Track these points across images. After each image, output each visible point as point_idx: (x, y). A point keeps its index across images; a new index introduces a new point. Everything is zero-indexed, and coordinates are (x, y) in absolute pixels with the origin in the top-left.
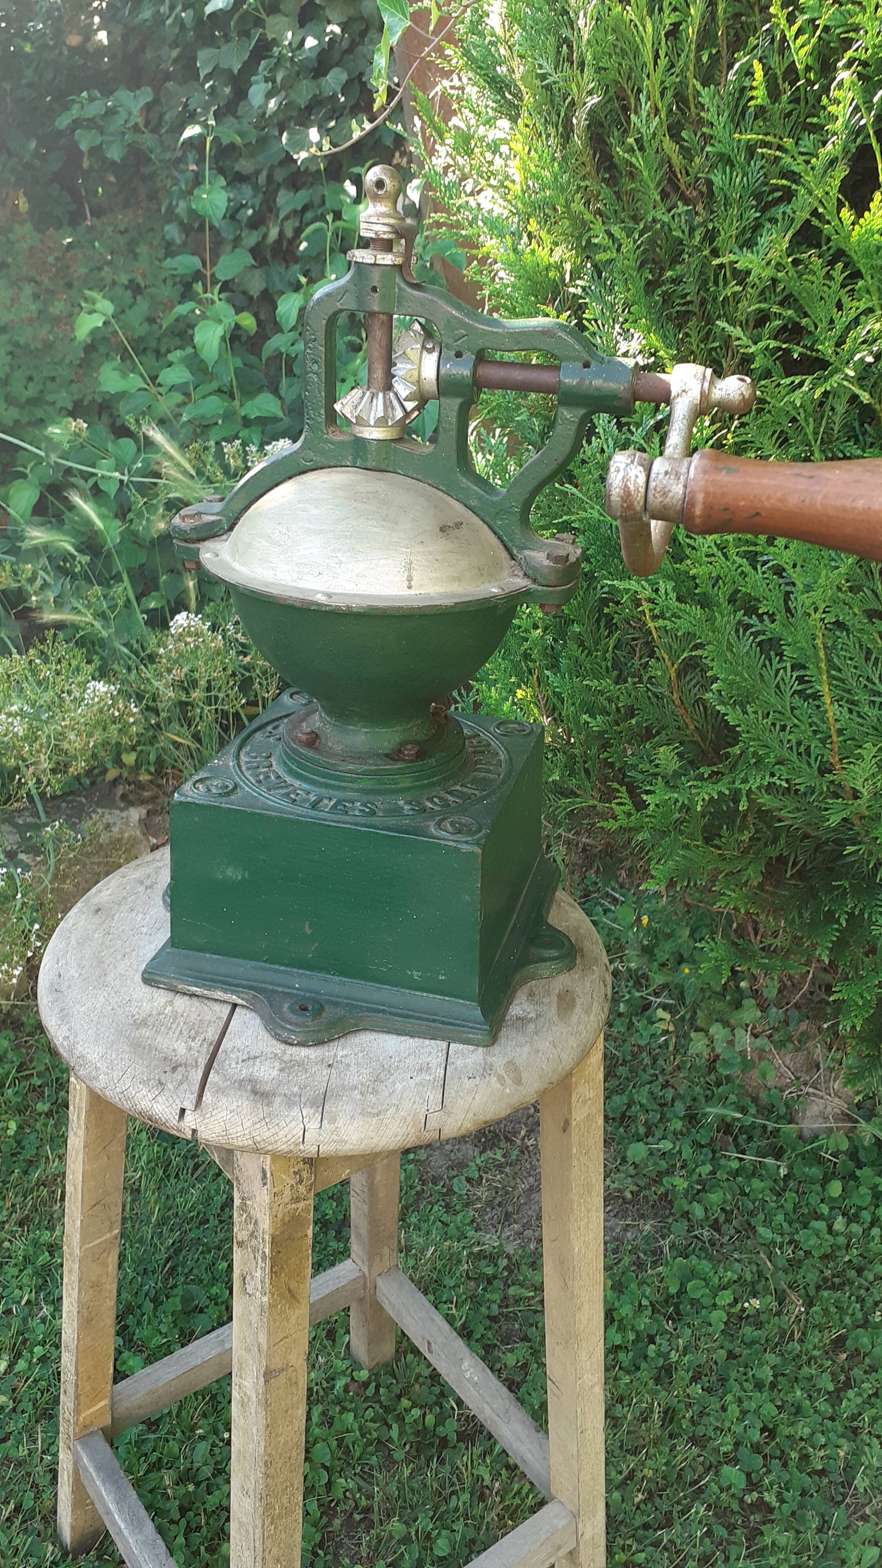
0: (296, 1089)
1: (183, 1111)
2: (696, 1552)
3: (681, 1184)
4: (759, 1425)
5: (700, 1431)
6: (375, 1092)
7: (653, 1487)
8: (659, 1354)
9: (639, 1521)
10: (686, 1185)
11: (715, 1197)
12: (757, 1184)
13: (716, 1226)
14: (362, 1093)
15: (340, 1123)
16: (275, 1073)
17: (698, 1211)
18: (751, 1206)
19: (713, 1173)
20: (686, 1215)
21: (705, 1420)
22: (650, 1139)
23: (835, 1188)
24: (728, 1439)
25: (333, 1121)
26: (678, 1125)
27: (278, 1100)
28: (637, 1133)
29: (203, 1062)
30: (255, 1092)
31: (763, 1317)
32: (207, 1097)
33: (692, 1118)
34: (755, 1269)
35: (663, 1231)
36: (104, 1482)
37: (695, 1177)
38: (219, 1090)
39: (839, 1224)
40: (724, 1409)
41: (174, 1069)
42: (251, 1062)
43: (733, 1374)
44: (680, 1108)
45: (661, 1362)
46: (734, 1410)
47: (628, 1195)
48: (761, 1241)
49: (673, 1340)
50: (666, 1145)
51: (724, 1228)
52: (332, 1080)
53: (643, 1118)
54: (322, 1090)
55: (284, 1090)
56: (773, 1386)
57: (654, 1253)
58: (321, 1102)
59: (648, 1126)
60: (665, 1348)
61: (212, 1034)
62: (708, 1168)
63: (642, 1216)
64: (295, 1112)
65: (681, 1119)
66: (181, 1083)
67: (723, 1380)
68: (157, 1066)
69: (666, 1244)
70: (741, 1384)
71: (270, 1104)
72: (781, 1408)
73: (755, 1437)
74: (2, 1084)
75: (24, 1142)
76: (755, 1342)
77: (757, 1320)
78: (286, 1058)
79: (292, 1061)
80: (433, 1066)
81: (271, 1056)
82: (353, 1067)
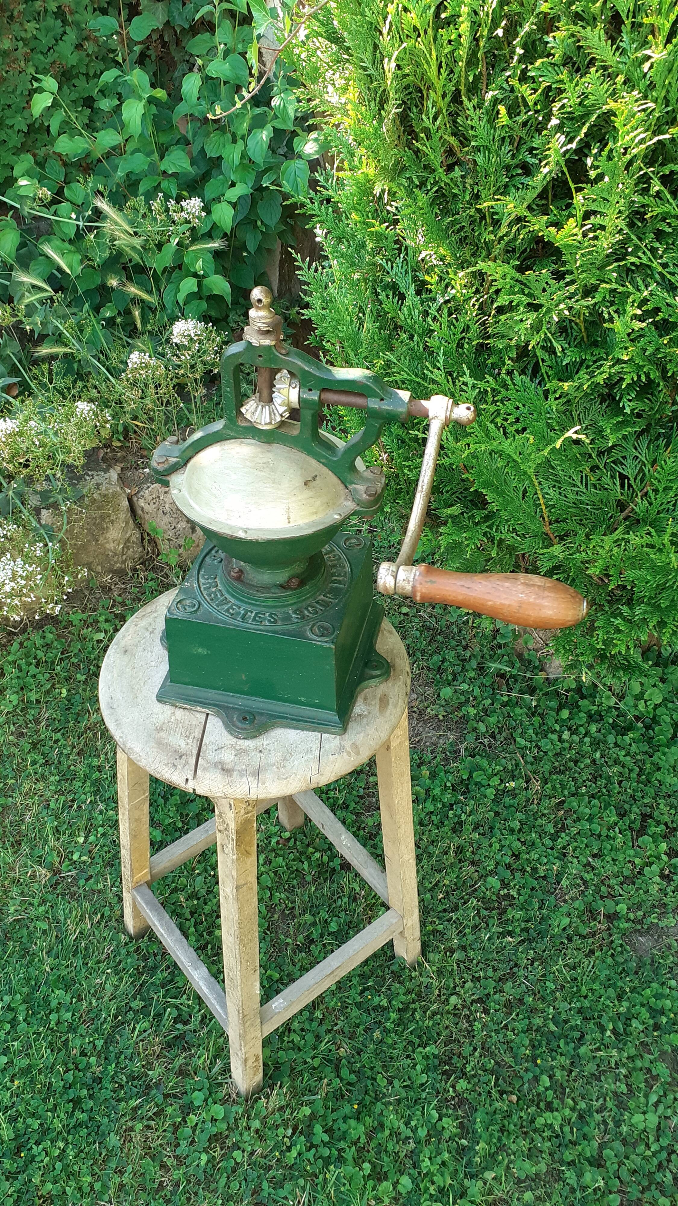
0: (244, 767)
1: (187, 780)
2: (471, 924)
3: (473, 711)
4: (510, 853)
5: (477, 858)
6: (284, 766)
7: (449, 889)
8: (455, 815)
9: (440, 908)
10: (475, 712)
11: (492, 720)
12: (518, 710)
13: (493, 736)
14: (278, 768)
15: (267, 784)
16: (233, 757)
17: (482, 727)
18: (514, 724)
19: (492, 704)
20: (475, 729)
21: (480, 851)
22: (455, 683)
23: (565, 714)
24: (492, 862)
25: (264, 783)
26: (472, 674)
27: (235, 773)
28: (447, 679)
29: (195, 752)
30: (223, 770)
31: (517, 791)
32: (199, 772)
33: (481, 669)
34: (514, 762)
35: (461, 739)
36: (151, 911)
37: (481, 707)
38: (205, 769)
39: (566, 735)
40: (491, 845)
41: (181, 757)
42: (219, 751)
43: (498, 825)
44: (474, 664)
45: (456, 819)
47: (441, 718)
48: (518, 746)
49: (464, 807)
50: (465, 687)
51: (498, 736)
52: (262, 760)
53: (451, 670)
54: (257, 767)
55: (238, 767)
56: (520, 830)
57: (455, 752)
58: (257, 773)
59: (454, 674)
60: (459, 812)
61: (197, 734)
62: (489, 701)
63: (450, 729)
64: (245, 779)
65: (474, 670)
66: (185, 766)
67: (492, 828)
68: (171, 756)
69: (462, 747)
70: (501, 831)
71: (231, 776)
72: (523, 843)
73: (507, 860)
74: (53, 663)
75: (73, 701)
76: (511, 806)
77: (513, 794)
78: (237, 747)
79: (240, 749)
80: (313, 749)
81: (229, 746)
82: (272, 752)
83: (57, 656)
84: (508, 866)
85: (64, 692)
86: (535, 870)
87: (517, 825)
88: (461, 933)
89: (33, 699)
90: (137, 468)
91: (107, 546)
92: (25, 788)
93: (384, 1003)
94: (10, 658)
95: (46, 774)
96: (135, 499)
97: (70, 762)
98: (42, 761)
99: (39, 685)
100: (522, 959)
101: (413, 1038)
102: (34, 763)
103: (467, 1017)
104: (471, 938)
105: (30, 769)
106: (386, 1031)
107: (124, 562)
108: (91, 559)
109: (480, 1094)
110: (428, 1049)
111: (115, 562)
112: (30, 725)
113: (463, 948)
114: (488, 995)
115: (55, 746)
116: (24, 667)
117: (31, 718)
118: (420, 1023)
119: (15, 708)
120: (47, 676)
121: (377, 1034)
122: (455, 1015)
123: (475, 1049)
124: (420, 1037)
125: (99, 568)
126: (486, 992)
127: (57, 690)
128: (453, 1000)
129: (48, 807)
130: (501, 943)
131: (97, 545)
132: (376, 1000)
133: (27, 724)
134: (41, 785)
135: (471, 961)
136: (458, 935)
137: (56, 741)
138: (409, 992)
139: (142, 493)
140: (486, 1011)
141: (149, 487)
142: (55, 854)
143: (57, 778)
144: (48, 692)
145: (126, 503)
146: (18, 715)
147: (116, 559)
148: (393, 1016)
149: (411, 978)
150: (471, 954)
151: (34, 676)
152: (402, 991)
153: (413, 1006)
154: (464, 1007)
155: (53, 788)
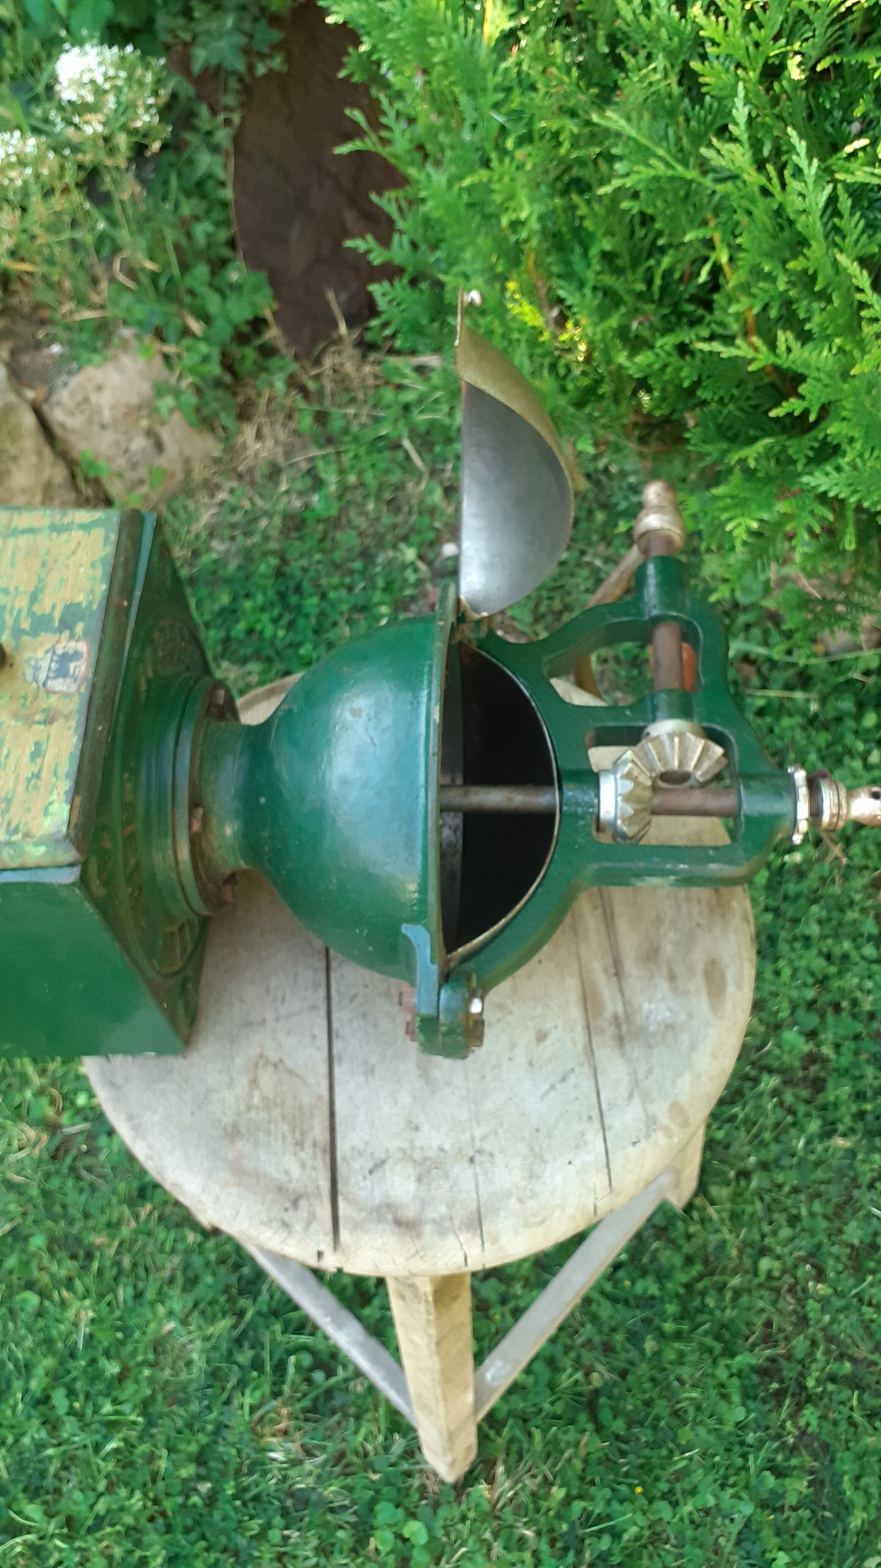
0: (443, 1210)
1: (319, 1250)
2: (770, 1121)
4: (810, 981)
6: (534, 1195)
12: (786, 722)
14: (520, 1201)
15: (504, 1241)
16: (412, 1186)
24: (785, 1004)
25: (495, 1240)
27: (427, 1229)
29: (325, 1185)
30: (397, 1222)
31: (805, 867)
32: (345, 1235)
38: (357, 1227)
40: (777, 973)
41: (295, 1203)
42: (378, 1174)
46: (787, 973)
52: (482, 1187)
54: (474, 1206)
55: (431, 1214)
56: (821, 937)
58: (477, 1223)
61: (320, 1133)
64: (451, 1240)
66: (309, 1222)
68: (274, 1201)
70: (790, 944)
71: (419, 1236)
72: (828, 957)
73: (810, 994)
76: (798, 896)
77: (800, 872)
78: (417, 1156)
79: (425, 1159)
80: (589, 1136)
81: (399, 1155)
82: (499, 1158)
84: (811, 1005)
86: (855, 1003)
87: (814, 930)
88: (757, 1142)
90: (38, 346)
93: (653, 1289)
96: (45, 409)
100: (864, 1173)
101: (709, 1341)
103: (791, 1290)
104: (775, 1148)
106: (662, 1336)
109: (835, 1423)
110: (739, 1358)
113: (764, 1166)
114: (819, 1246)
118: (718, 1313)
121: (650, 1345)
122: (771, 1289)
123: (814, 1344)
124: (718, 1338)
126: (816, 1240)
128: (765, 1264)
130: (826, 1150)
132: (640, 1285)
135: (780, 1187)
136: (750, 1142)
138: (689, 1261)
139: (55, 398)
140: (820, 1275)
141: (65, 384)
145: (29, 420)
148: (671, 1308)
149: (689, 1237)
150: (780, 1178)
152: (678, 1260)
153: (700, 1286)
154: (784, 1272)
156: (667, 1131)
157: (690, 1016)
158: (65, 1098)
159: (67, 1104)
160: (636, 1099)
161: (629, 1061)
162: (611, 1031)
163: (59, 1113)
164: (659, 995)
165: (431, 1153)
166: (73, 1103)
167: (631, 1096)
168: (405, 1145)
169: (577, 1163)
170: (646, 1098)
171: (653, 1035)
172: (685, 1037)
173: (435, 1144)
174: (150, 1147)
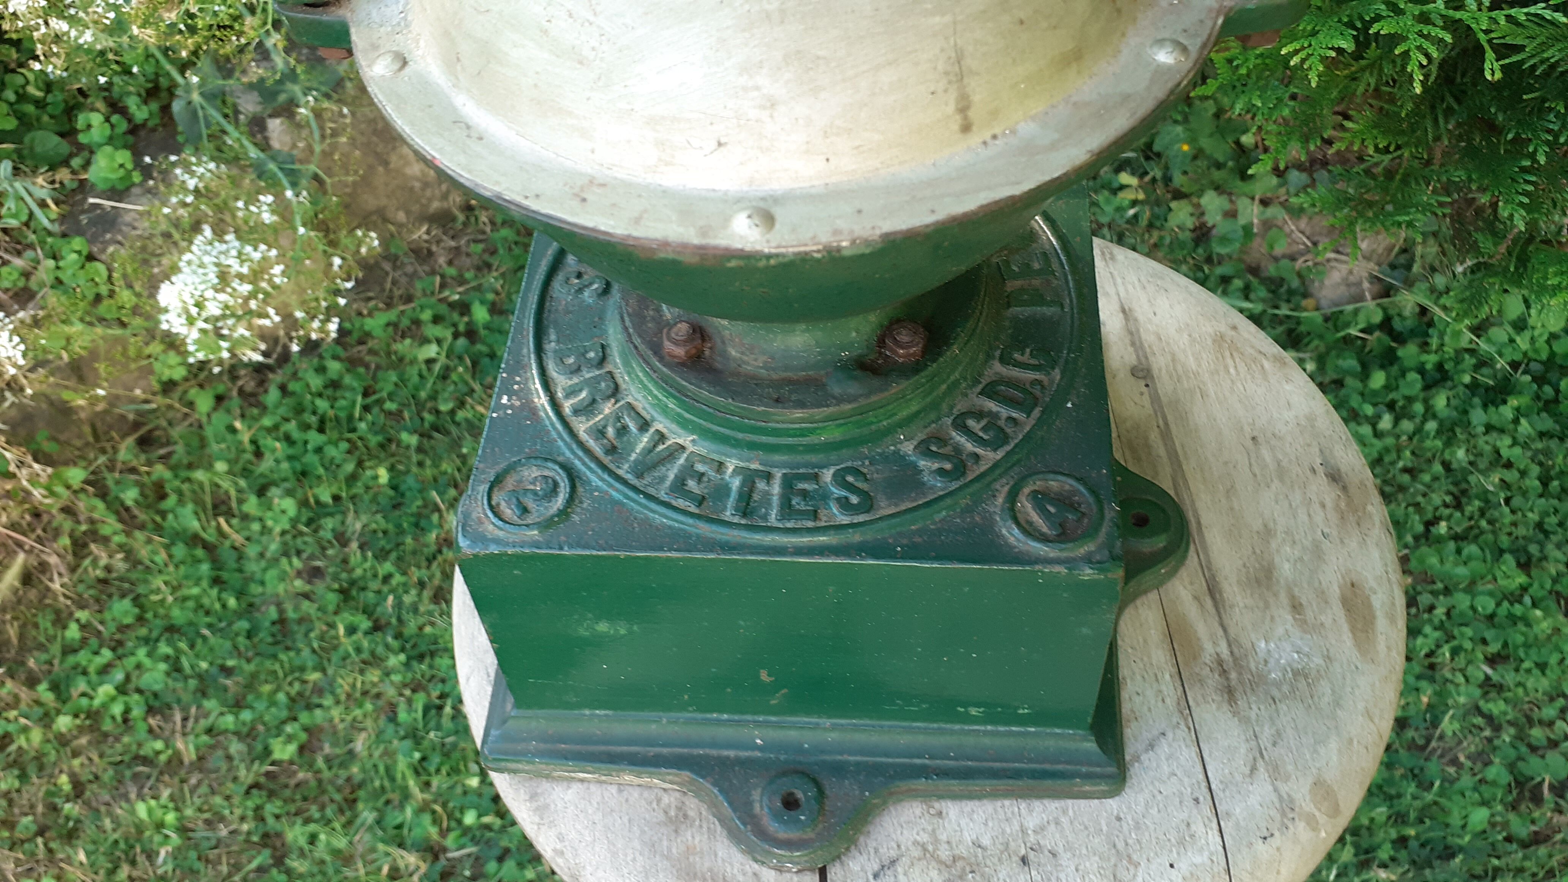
23: (1378, 379)
39: (1386, 422)
42: (886, 879)
74: (350, 418)
75: (403, 487)
78: (944, 853)
79: (955, 859)
80: (1198, 828)
81: (916, 852)
82: (1065, 858)
83: (354, 403)
85: (384, 475)
89: (326, 497)
91: (409, 171)
92: (343, 684)
94: (267, 422)
95: (380, 650)
97: (421, 620)
98: (365, 624)
99: (331, 467)
102: (351, 630)
105: (347, 644)
107: (445, 197)
108: (384, 202)
111: (430, 200)
112: (330, 552)
115: (385, 589)
116: (296, 435)
117: (329, 536)
119: (294, 522)
120: (344, 446)
125: (401, 216)
127: (369, 473)
129: (393, 718)
131: (388, 171)
133: (324, 549)
134: (374, 676)
137: (387, 578)
142: (427, 819)
143: (402, 657)
144: (352, 478)
146: (301, 534)
147: (428, 193)
151: (319, 450)
155: (396, 678)
156: (1312, 822)
157: (1328, 658)
158: (450, 816)
159: (453, 824)
160: (1262, 772)
161: (1245, 721)
162: (1214, 680)
163: (443, 833)
164: (1280, 631)
165: (962, 851)
166: (459, 822)
167: (1254, 769)
168: (924, 838)
169: (1183, 866)
170: (1276, 772)
171: (1278, 684)
172: (1324, 687)
173: (968, 838)
174: (561, 838)
